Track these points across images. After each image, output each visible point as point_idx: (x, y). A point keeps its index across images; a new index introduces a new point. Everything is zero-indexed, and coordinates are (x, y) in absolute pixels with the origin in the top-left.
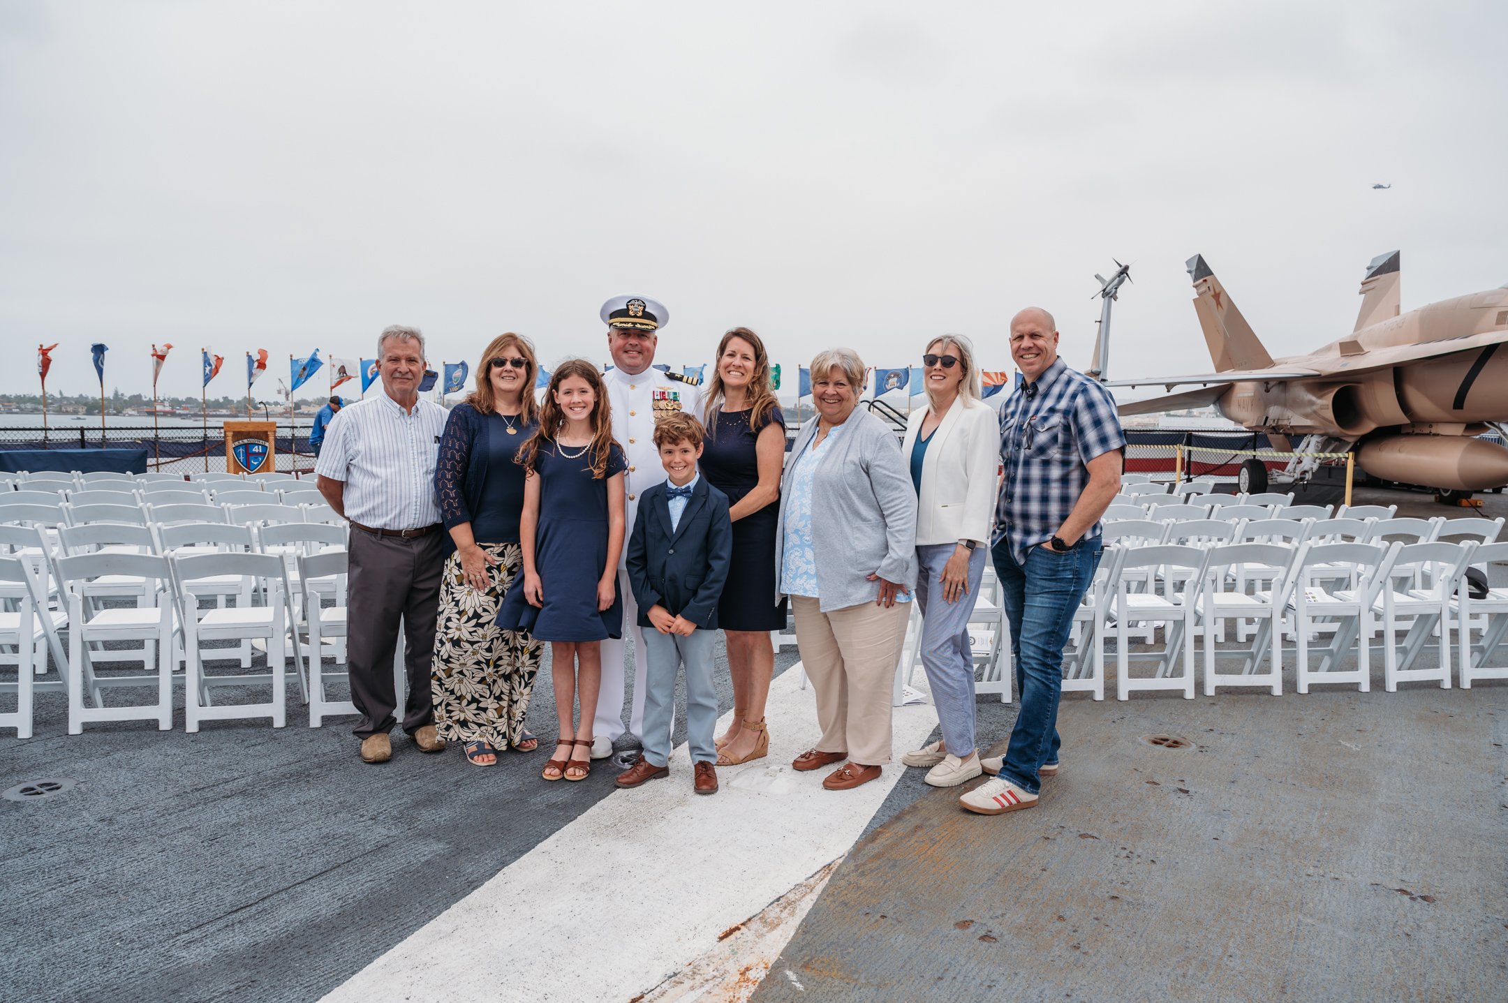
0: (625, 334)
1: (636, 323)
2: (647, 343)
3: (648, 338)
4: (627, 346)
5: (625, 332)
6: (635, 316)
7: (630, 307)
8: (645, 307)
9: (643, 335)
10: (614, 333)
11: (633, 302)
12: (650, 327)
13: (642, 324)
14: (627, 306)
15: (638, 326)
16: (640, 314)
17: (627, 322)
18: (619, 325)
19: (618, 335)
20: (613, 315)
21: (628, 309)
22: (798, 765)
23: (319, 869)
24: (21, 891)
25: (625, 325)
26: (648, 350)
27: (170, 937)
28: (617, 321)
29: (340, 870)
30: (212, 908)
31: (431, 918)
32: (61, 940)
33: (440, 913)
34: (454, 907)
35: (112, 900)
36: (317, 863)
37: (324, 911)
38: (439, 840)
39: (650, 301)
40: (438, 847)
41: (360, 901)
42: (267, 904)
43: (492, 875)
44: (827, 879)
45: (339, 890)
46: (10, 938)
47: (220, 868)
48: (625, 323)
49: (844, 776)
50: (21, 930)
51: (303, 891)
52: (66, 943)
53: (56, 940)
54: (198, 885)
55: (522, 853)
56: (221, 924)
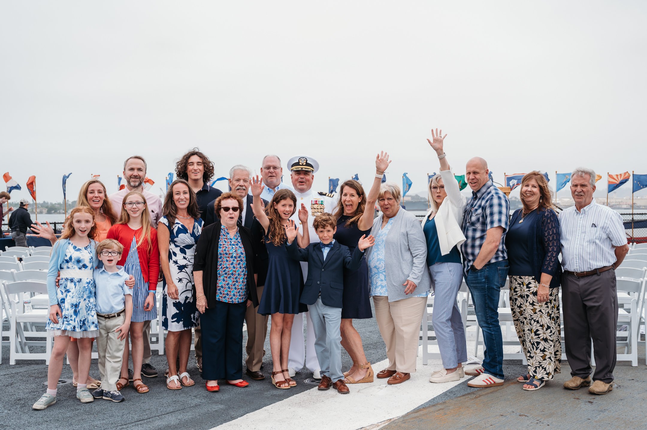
0: (298, 173)
1: (303, 168)
2: (308, 177)
3: (309, 175)
4: (300, 179)
5: (298, 172)
6: (303, 165)
7: (300, 161)
8: (307, 161)
9: (306, 174)
10: (293, 173)
11: (301, 159)
12: (309, 170)
13: (305, 168)
14: (299, 160)
15: (304, 169)
16: (305, 164)
17: (299, 168)
18: (295, 169)
19: (295, 174)
20: (292, 166)
21: (299, 162)
22: (380, 376)
23: (171, 410)
24: (58, 412)
25: (297, 169)
26: (308, 180)
27: (114, 427)
28: (294, 168)
29: (180, 411)
30: (130, 420)
31: (214, 427)
32: (75, 426)
33: (218, 425)
34: (224, 424)
35: (92, 416)
36: (171, 409)
37: (173, 423)
38: (222, 404)
39: (310, 158)
40: (222, 407)
41: (187, 421)
42: (151, 420)
43: (242, 416)
44: (387, 424)
45: (179, 417)
46: (57, 424)
47: (132, 409)
48: (298, 168)
49: (396, 378)
50: (60, 422)
51: (165, 417)
52: (77, 427)
53: (74, 425)
54: (124, 413)
55: (256, 409)
56: (134, 424)
